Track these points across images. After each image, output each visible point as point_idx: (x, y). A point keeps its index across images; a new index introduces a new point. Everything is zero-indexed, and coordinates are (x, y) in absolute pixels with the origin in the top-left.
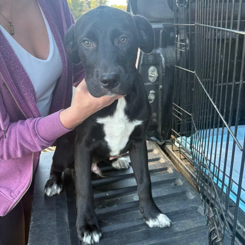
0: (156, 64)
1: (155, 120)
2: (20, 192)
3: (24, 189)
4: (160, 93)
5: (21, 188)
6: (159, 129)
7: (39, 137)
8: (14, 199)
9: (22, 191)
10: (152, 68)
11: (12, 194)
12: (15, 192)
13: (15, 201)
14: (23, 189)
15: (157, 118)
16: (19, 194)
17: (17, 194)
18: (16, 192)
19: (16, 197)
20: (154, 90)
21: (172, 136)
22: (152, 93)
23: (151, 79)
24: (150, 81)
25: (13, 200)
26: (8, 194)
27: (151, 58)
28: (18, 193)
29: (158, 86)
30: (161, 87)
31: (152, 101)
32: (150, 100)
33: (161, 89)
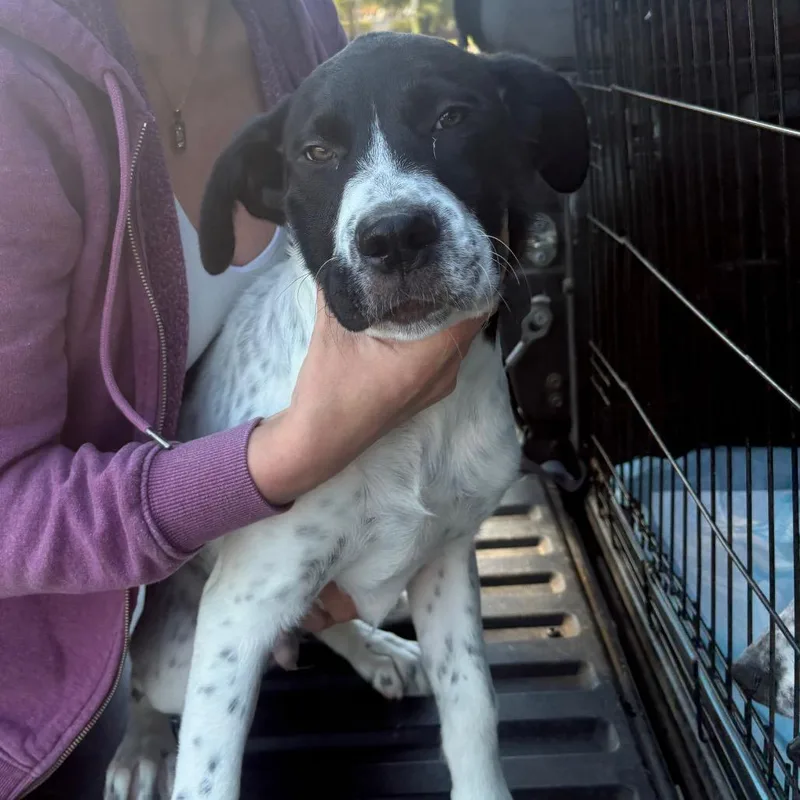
1: (555, 400)
2: (59, 737)
3: (77, 726)
4: (569, 303)
5: (67, 722)
6: (574, 435)
7: (146, 514)
8: (36, 763)
9: (70, 733)
11: (29, 745)
12: (39, 736)
13: (37, 772)
14: (72, 723)
15: (564, 390)
16: (56, 743)
17: (47, 746)
18: (44, 738)
19: (44, 758)
20: (548, 295)
21: (595, 464)
22: (540, 304)
23: (536, 257)
24: (529, 264)
25: (31, 769)
26: (14, 745)
28: (54, 740)
29: (560, 278)
30: (568, 282)
31: (541, 333)
32: (533, 327)
33: (570, 291)
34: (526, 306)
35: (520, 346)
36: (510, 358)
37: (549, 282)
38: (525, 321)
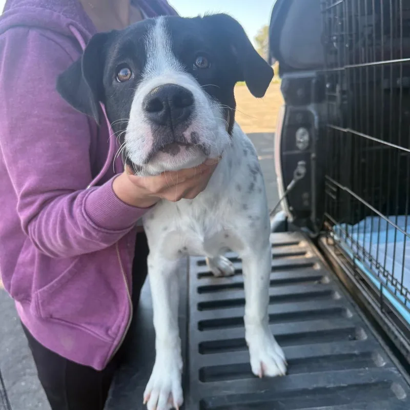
0: (307, 125)
1: (306, 203)
4: (313, 164)
6: (313, 217)
10: (301, 131)
15: (310, 199)
20: (305, 161)
21: (326, 224)
22: (302, 165)
23: (300, 146)
24: (297, 149)
27: (299, 118)
29: (309, 154)
30: (313, 155)
31: (302, 177)
32: (299, 174)
33: (314, 159)
34: (296, 166)
35: (293, 182)
36: (289, 187)
37: (305, 156)
38: (295, 172)
